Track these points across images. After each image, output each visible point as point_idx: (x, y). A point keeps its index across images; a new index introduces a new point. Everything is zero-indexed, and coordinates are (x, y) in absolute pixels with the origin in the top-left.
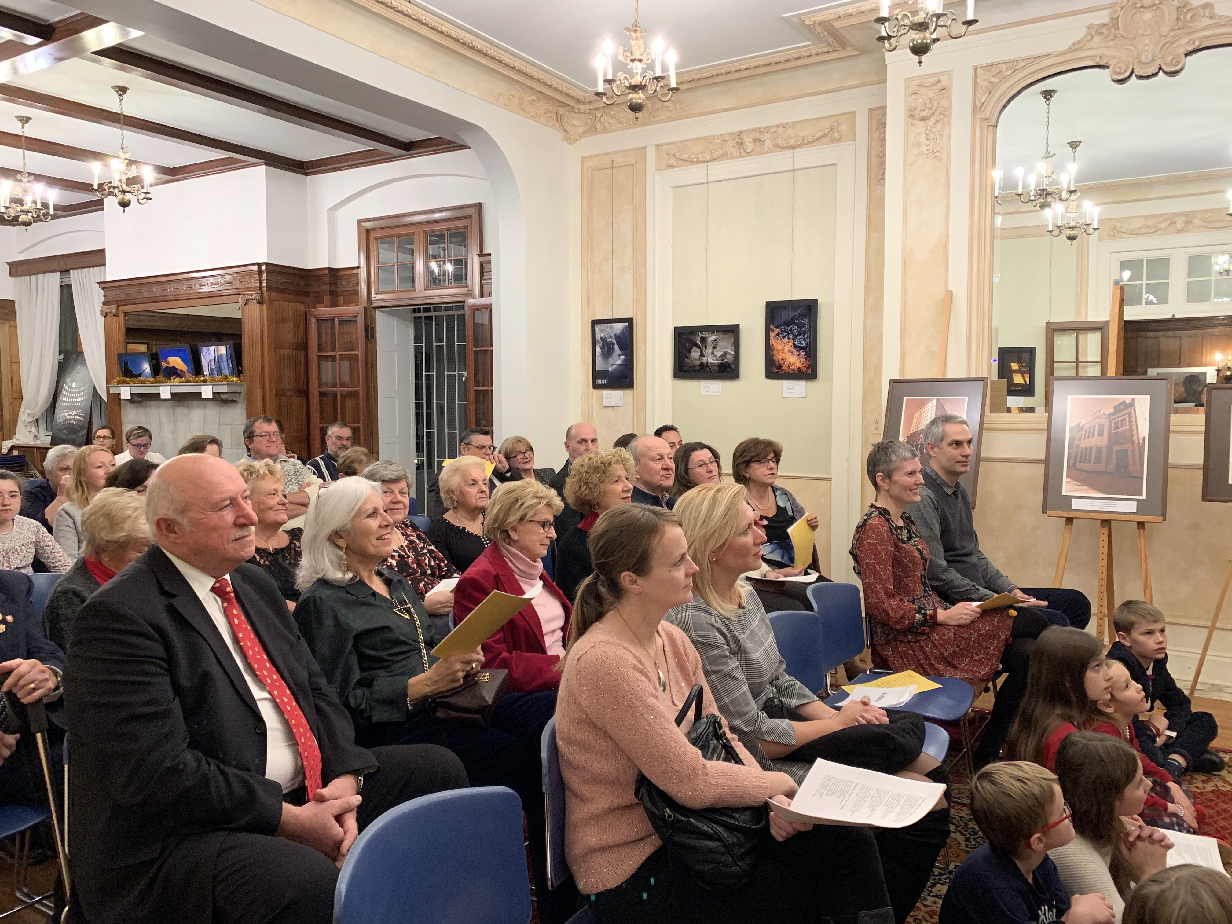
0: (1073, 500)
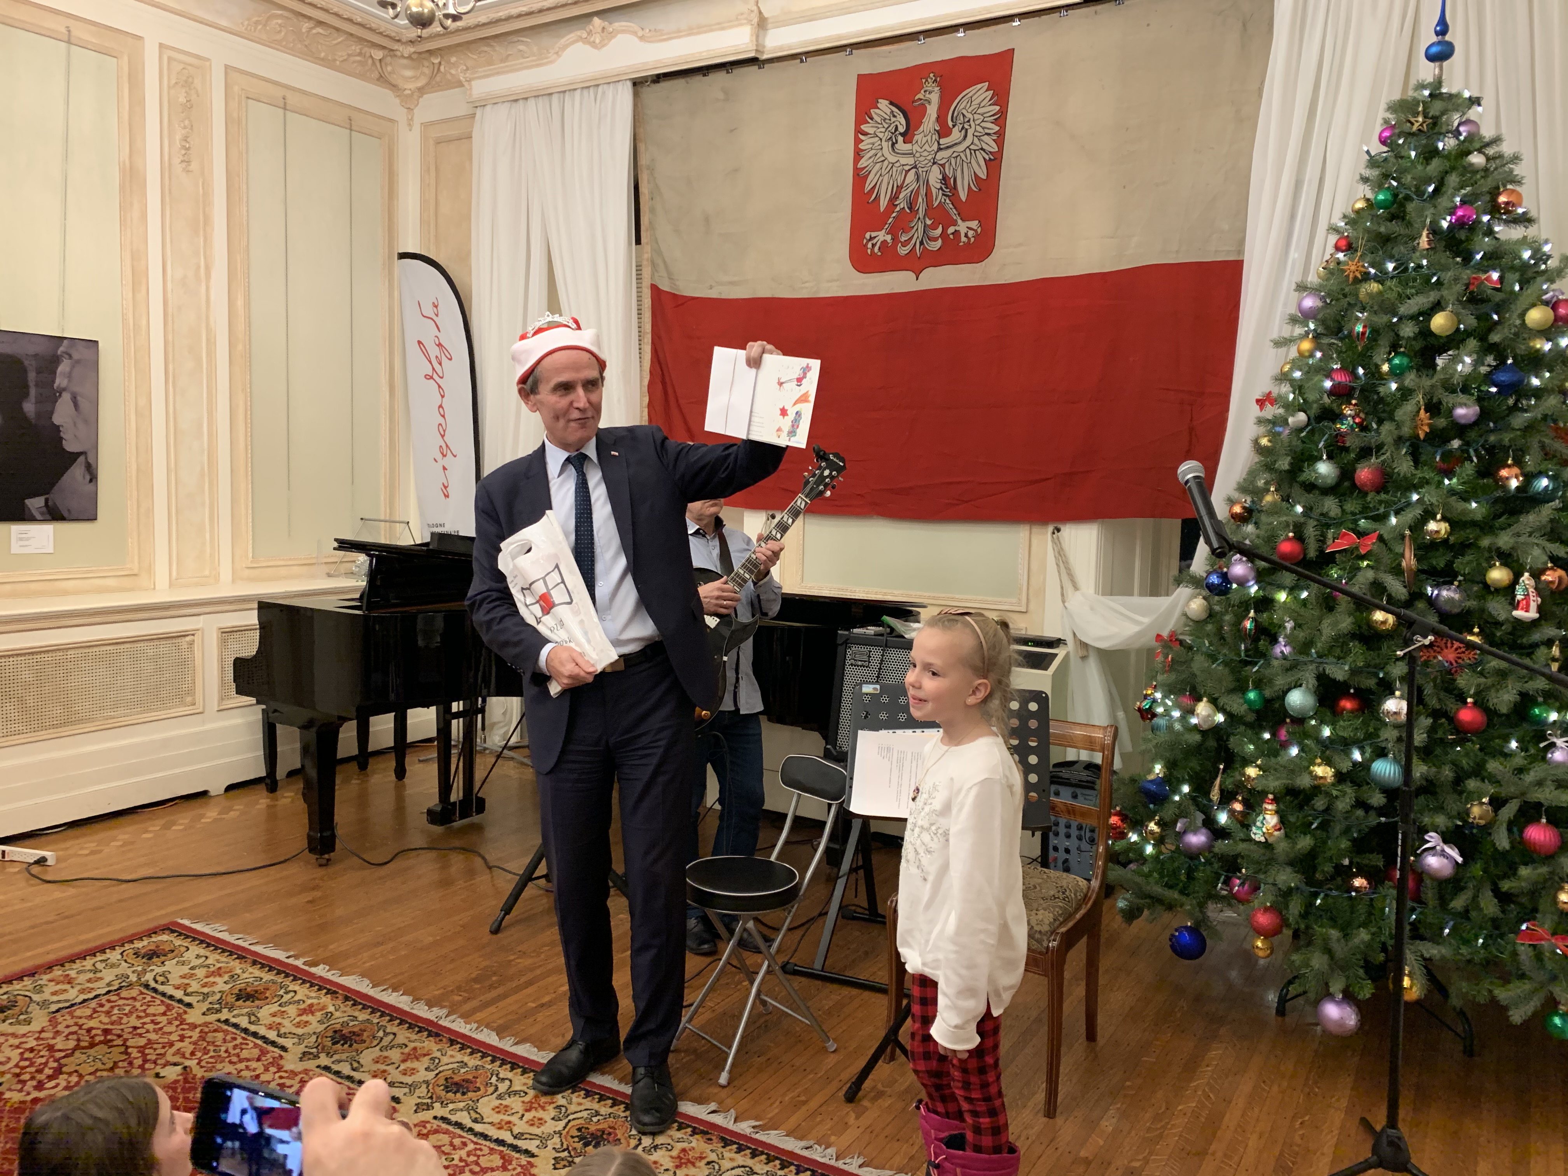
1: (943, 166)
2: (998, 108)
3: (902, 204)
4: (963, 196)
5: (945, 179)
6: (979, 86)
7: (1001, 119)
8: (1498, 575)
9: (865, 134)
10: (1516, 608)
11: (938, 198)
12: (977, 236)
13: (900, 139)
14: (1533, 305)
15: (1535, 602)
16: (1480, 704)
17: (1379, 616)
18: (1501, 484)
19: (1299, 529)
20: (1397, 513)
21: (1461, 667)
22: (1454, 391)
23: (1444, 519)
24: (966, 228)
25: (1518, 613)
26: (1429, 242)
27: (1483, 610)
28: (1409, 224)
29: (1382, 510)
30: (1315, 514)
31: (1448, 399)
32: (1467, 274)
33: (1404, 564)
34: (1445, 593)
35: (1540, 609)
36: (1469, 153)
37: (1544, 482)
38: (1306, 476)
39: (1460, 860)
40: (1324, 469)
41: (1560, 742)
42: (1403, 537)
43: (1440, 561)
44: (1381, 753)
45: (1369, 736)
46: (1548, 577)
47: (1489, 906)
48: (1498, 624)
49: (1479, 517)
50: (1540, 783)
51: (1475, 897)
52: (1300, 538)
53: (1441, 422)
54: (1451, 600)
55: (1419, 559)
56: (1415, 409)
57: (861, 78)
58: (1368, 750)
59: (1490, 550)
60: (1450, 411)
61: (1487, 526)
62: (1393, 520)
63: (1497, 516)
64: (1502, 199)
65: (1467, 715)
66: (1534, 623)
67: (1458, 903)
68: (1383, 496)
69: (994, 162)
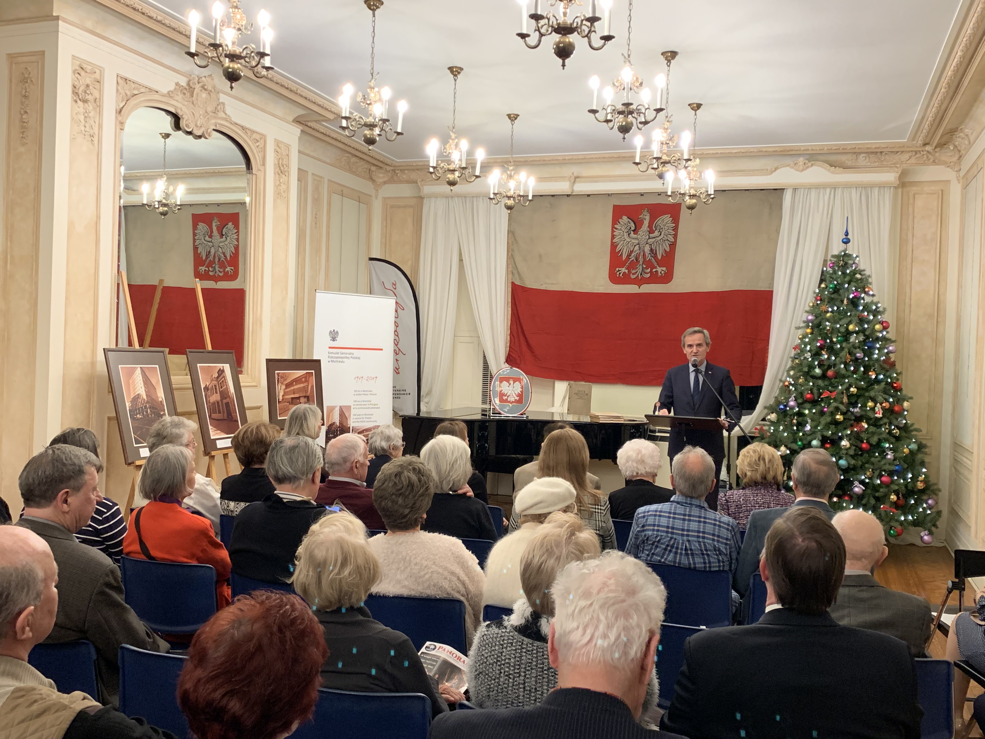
0: (217, 441)
1: (651, 245)
2: (674, 225)
3: (632, 258)
4: (659, 257)
5: (651, 250)
6: (667, 216)
7: (676, 229)
8: (870, 404)
9: (617, 229)
10: (876, 413)
11: (648, 257)
12: (665, 273)
13: (632, 232)
14: (877, 324)
15: (881, 412)
16: (868, 442)
17: (838, 417)
18: (869, 376)
19: (811, 390)
20: (841, 385)
21: (862, 432)
22: (856, 349)
23: (855, 387)
24: (661, 270)
25: (876, 415)
26: (847, 302)
27: (866, 415)
28: (840, 295)
29: (836, 384)
30: (816, 385)
31: (854, 351)
32: (858, 313)
33: (844, 401)
34: (856, 410)
35: (883, 414)
36: (856, 274)
37: (882, 377)
38: (812, 373)
39: (864, 488)
40: (818, 371)
41: (889, 453)
42: (843, 393)
43: (853, 401)
44: (841, 458)
45: (837, 453)
46: (884, 405)
47: (873, 501)
48: (871, 419)
49: (865, 387)
50: (885, 464)
51: (868, 500)
52: (812, 393)
53: (853, 358)
54: (857, 412)
55: (848, 399)
56: (845, 354)
57: (615, 207)
58: (837, 457)
59: (868, 397)
60: (855, 354)
61: (867, 389)
62: (840, 387)
63: (869, 386)
64: (867, 290)
65: (864, 446)
66: (881, 418)
67: (864, 502)
68: (836, 380)
69: (673, 245)
